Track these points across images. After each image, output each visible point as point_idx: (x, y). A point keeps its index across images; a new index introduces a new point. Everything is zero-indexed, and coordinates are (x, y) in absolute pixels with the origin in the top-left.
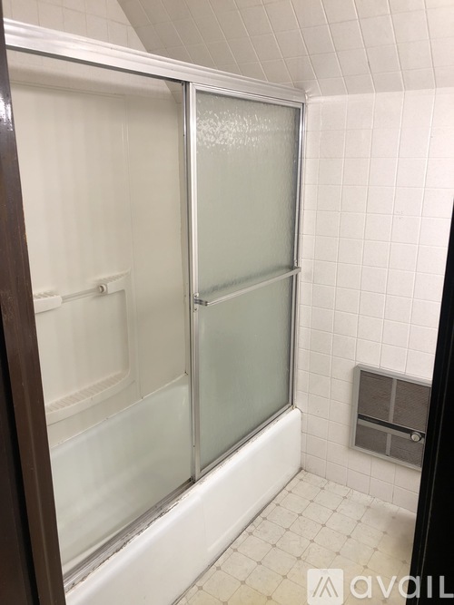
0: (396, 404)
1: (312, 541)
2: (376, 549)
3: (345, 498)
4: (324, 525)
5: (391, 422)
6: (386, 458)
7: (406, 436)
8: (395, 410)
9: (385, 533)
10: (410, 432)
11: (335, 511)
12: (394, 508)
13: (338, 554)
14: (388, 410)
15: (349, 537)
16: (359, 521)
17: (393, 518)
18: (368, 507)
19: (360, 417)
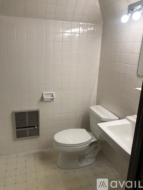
0: (28, 119)
1: (16, 176)
2: (35, 165)
3: (17, 157)
4: (16, 169)
5: (28, 126)
6: (28, 138)
7: (33, 128)
8: (28, 122)
9: (34, 160)
10: (34, 127)
11: (16, 162)
12: (32, 152)
13: (26, 174)
14: (26, 123)
15: (26, 167)
16: (26, 161)
17: (34, 154)
18: (26, 155)
19: (17, 128)
